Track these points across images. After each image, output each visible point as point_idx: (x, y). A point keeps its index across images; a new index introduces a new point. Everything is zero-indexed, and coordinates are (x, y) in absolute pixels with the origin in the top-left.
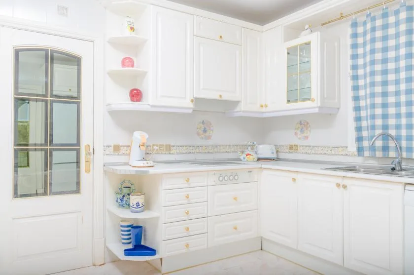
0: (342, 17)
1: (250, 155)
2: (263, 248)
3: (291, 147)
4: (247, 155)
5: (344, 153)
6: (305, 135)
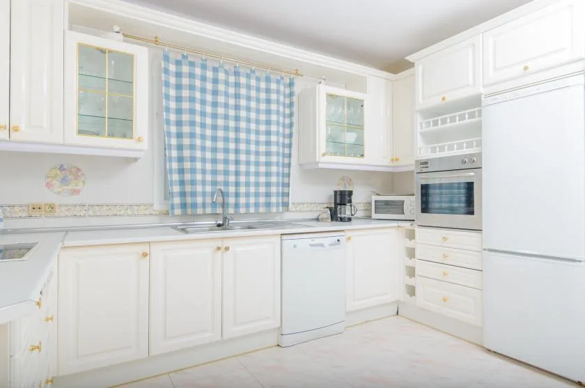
0: (157, 42)
3: (36, 208)
6: (73, 188)
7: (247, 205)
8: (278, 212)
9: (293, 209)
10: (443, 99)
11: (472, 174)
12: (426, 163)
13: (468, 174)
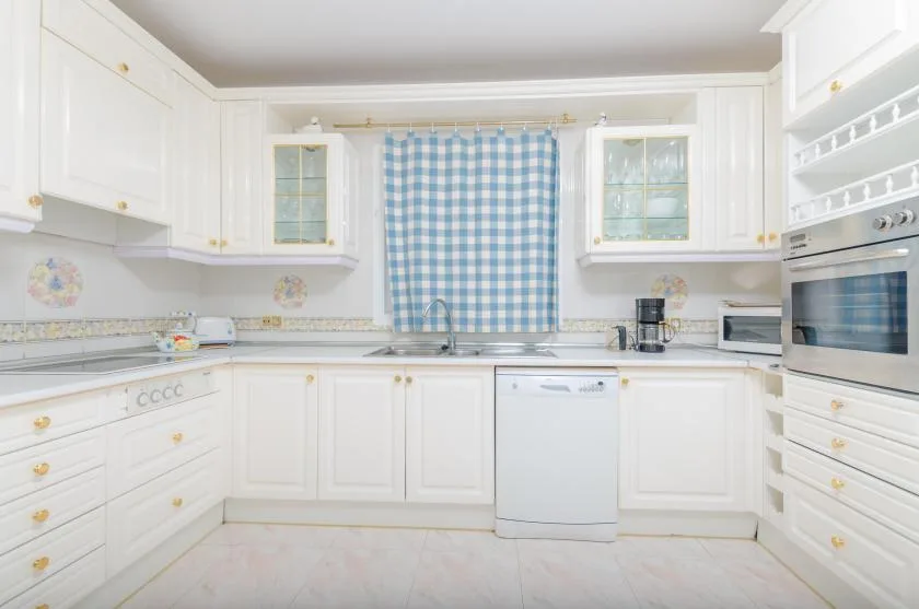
0: (368, 124)
1: (185, 338)
2: (227, 519)
3: (266, 321)
4: (177, 340)
5: (366, 328)
6: (296, 299)
7: (494, 321)
8: (540, 332)
9: (566, 329)
10: (834, 88)
11: (903, 251)
12: (802, 237)
13: (893, 253)
